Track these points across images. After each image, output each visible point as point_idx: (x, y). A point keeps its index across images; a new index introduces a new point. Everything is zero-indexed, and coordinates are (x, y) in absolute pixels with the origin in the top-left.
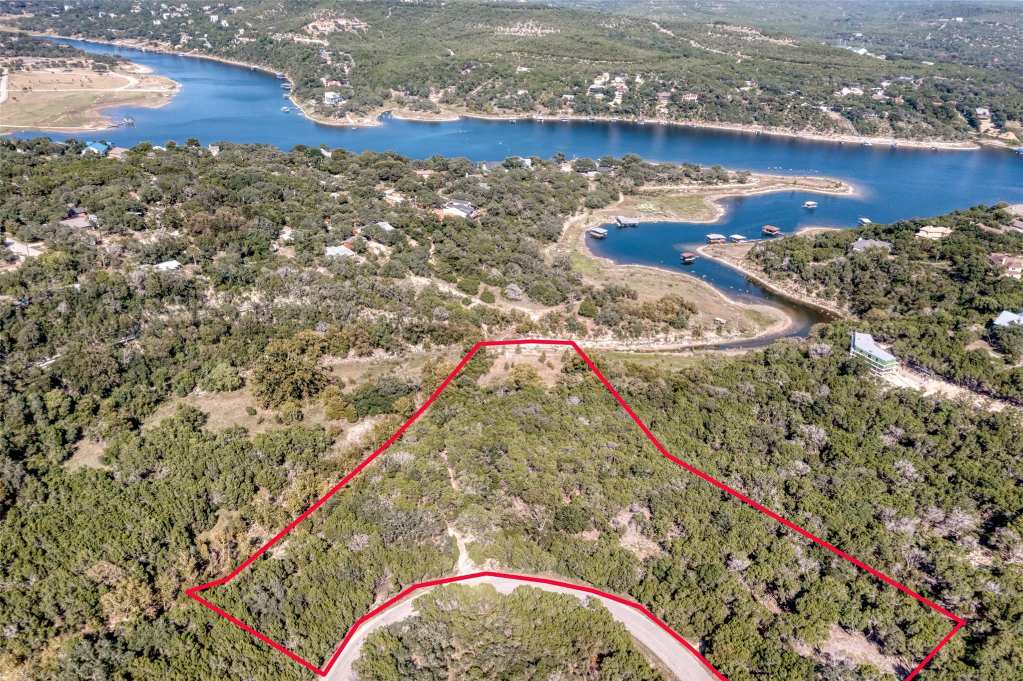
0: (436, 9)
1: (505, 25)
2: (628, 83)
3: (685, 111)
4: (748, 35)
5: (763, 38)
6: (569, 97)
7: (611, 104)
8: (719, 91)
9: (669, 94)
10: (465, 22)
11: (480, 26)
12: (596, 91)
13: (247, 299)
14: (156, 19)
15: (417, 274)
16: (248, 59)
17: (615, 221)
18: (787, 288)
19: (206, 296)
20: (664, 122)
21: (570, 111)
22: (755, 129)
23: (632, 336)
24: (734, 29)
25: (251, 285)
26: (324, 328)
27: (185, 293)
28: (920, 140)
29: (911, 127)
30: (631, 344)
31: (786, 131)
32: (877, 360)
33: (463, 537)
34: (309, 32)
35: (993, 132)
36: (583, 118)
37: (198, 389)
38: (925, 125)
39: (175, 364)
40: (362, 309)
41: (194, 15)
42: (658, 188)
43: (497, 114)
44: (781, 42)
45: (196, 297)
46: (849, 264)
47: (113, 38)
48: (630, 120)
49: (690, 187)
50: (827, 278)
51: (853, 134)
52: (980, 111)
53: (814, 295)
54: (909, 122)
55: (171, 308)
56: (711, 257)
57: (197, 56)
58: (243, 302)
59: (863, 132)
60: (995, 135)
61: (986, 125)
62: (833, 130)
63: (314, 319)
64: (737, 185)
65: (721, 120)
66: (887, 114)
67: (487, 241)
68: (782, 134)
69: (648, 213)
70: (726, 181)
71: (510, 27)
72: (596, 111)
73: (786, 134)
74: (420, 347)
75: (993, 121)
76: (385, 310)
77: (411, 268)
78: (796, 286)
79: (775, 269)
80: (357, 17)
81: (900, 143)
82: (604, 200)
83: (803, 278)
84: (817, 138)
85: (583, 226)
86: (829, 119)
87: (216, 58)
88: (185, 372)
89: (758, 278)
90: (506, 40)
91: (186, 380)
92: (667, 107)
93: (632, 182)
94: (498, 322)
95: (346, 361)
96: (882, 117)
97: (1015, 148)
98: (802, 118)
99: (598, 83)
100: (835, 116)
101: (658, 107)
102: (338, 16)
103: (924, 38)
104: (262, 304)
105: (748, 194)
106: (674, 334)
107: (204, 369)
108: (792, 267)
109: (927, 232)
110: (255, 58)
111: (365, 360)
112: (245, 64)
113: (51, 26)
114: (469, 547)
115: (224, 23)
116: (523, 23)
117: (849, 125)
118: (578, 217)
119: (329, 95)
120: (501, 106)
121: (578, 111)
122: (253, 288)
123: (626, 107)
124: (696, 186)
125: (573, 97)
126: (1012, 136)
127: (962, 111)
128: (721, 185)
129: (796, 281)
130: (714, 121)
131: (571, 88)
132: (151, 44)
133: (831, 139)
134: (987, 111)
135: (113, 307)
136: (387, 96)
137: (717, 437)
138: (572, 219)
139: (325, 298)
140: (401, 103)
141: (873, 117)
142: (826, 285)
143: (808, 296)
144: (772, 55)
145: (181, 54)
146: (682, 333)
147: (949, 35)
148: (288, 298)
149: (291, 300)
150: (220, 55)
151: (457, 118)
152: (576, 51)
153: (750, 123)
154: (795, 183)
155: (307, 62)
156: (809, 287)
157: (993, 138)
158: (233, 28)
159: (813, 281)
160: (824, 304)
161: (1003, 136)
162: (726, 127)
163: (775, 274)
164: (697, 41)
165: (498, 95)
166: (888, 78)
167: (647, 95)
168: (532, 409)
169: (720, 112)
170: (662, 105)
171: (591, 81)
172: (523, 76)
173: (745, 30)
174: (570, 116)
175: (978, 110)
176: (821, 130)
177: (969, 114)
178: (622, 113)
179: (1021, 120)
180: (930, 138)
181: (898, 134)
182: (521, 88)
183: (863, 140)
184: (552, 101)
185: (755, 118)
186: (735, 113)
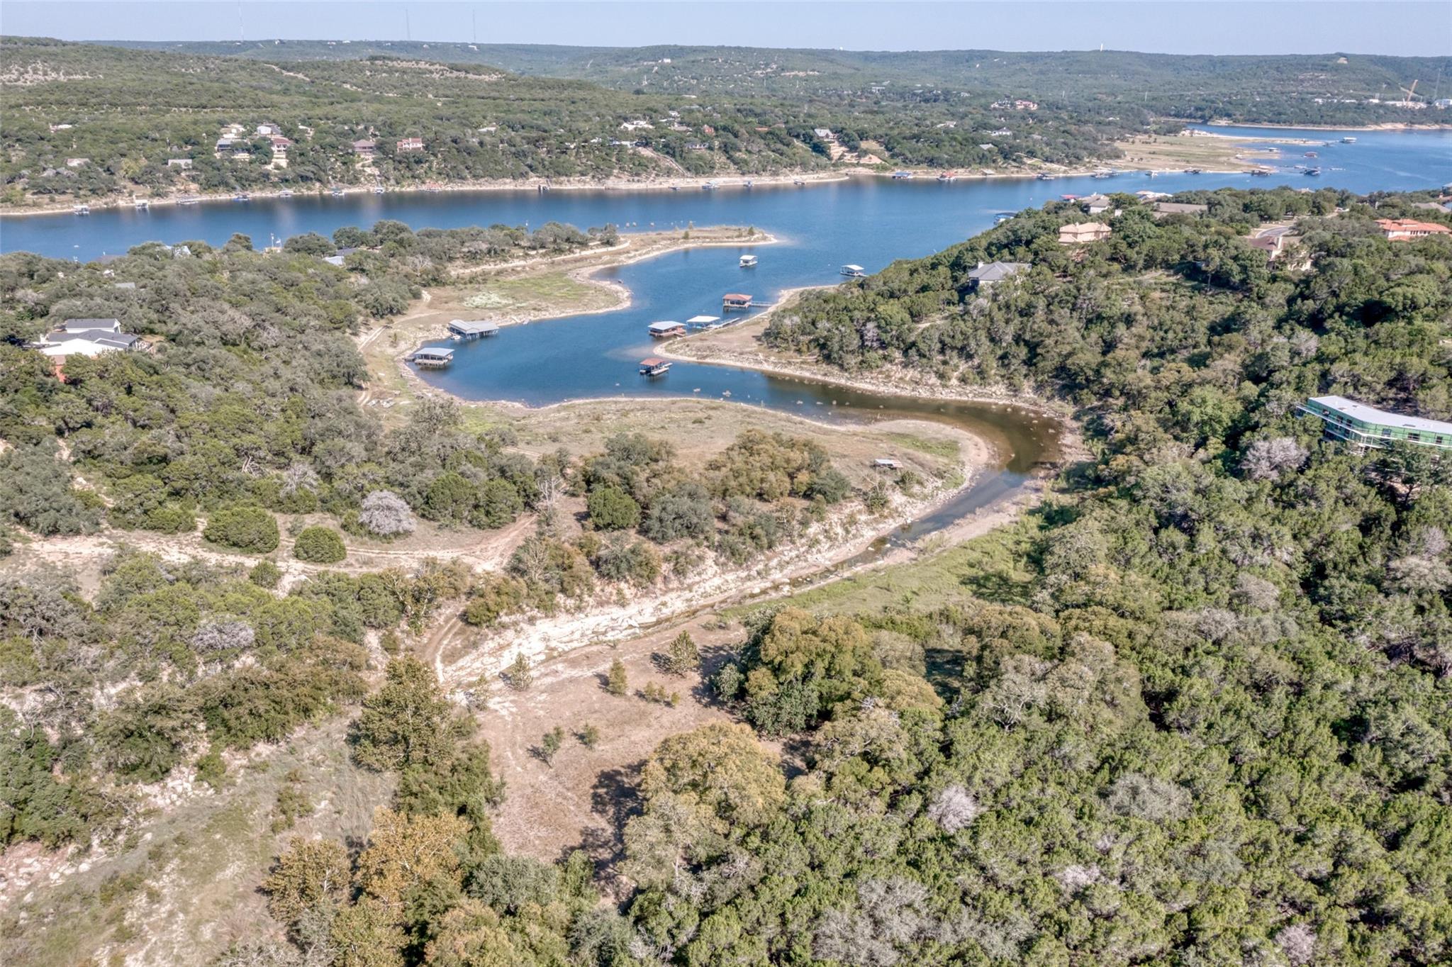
2: (287, 133)
3: (408, 167)
4: (431, 72)
5: (455, 74)
6: (181, 162)
7: (270, 167)
8: (454, 133)
9: (372, 142)
12: (234, 148)
15: (53, 531)
17: (447, 334)
20: (377, 189)
21: (194, 186)
22: (533, 183)
24: (405, 64)
28: (775, 174)
29: (755, 157)
30: (767, 569)
31: (585, 182)
35: (849, 157)
36: (223, 196)
38: (773, 155)
42: (475, 269)
43: (35, 205)
44: (486, 78)
46: (994, 309)
48: (314, 192)
51: (683, 176)
52: (821, 132)
54: (750, 152)
56: (694, 359)
59: (696, 170)
60: (854, 161)
61: (836, 150)
62: (653, 173)
65: (476, 177)
66: (717, 143)
68: (580, 186)
69: (500, 309)
70: (583, 244)
72: (245, 181)
73: (587, 187)
75: (843, 143)
78: (911, 374)
79: (852, 352)
81: (755, 181)
84: (635, 186)
85: (391, 350)
86: (641, 157)
89: (819, 377)
92: (375, 163)
93: (428, 264)
94: (404, 612)
96: (710, 148)
97: (888, 174)
98: (602, 161)
99: (231, 135)
100: (646, 152)
101: (358, 166)
105: (631, 262)
106: (833, 518)
108: (886, 337)
109: (1075, 234)
116: (24, 64)
117: (669, 162)
118: (369, 336)
120: (40, 190)
121: (208, 186)
123: (301, 170)
124: (538, 259)
125: (190, 161)
126: (876, 160)
127: (797, 136)
128: (578, 253)
129: (906, 366)
130: (463, 178)
131: (179, 147)
133: (658, 186)
134: (828, 131)
138: (363, 342)
141: (699, 150)
142: (970, 357)
143: (944, 386)
146: (846, 510)
152: (157, 95)
153: (524, 175)
154: (686, 237)
156: (940, 369)
157: (853, 165)
160: (983, 395)
161: (864, 160)
162: (487, 186)
163: (854, 361)
164: (353, 84)
165: (24, 172)
167: (333, 147)
169: (470, 164)
170: (365, 161)
171: (217, 135)
172: (66, 138)
173: (422, 65)
174: (197, 197)
175: (817, 131)
176: (638, 175)
177: (808, 139)
178: (295, 182)
179: (875, 138)
180: (786, 171)
181: (745, 169)
182: (72, 156)
183: (700, 182)
184: (149, 171)
185: (530, 167)
186: (496, 162)
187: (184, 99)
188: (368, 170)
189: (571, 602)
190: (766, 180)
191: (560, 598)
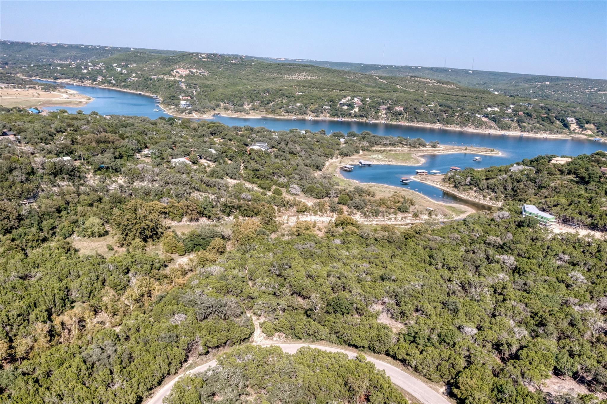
0: (249, 66)
1: (289, 75)
2: (362, 101)
3: (396, 116)
4: (430, 83)
5: (439, 84)
6: (327, 107)
7: (352, 111)
8: (416, 106)
9: (386, 107)
10: (266, 73)
11: (275, 75)
12: (343, 105)
13: (114, 181)
14: (84, 70)
15: (231, 178)
16: (136, 89)
17: (358, 163)
18: (471, 195)
19: (86, 178)
20: (383, 122)
21: (328, 115)
22: (438, 126)
23: (373, 216)
24: (422, 79)
25: (118, 174)
26: (166, 201)
27: (73, 173)
28: (537, 133)
29: (530, 126)
30: (373, 220)
31: (456, 127)
32: (542, 218)
33: (258, 319)
34: (174, 74)
35: (578, 130)
36: (336, 119)
37: (75, 236)
38: (538, 125)
39: (60, 217)
40: (193, 191)
41: (107, 68)
42: (383, 149)
43: (284, 116)
44: (449, 86)
45: (79, 177)
46: (509, 179)
47: (57, 79)
48: (364, 121)
49: (403, 149)
50: (496, 187)
51: (496, 129)
52: (569, 119)
53: (488, 199)
54: (529, 124)
55: (62, 183)
56: (419, 181)
57: (106, 87)
58: (112, 183)
59: (502, 128)
60: (580, 132)
61: (573, 126)
62: (484, 127)
63: (159, 196)
64: (431, 149)
65: (418, 121)
66: (515, 119)
67: (278, 163)
68: (454, 129)
69: (378, 160)
70: (424, 146)
71: (292, 75)
72: (344, 115)
73: (457, 129)
74: (231, 218)
75: (578, 124)
76: (209, 193)
77: (227, 175)
78: (476, 194)
79: (462, 185)
80: (203, 69)
81: (525, 134)
82: (351, 152)
83: (480, 189)
84: (475, 131)
85: (338, 164)
86: (482, 121)
87: (118, 89)
88: (66, 223)
89: (451, 191)
90: (290, 81)
91: (66, 228)
92: (386, 114)
93: (368, 144)
94: (284, 206)
95: (180, 224)
96: (513, 121)
97: (593, 139)
98: (466, 121)
99: (344, 100)
100: (485, 119)
101: (380, 114)
102: (191, 67)
103: (529, 91)
104: (125, 185)
105: (438, 154)
106: (401, 215)
107: (80, 222)
108: (472, 182)
109: (557, 161)
110: (141, 88)
111: (193, 223)
112: (134, 92)
113: (21, 72)
114: (261, 325)
115: (124, 71)
116: (301, 73)
117: (493, 124)
118: (334, 160)
119: (183, 102)
120: (287, 112)
121: (332, 115)
122: (120, 175)
123: (361, 113)
124: (406, 149)
125: (330, 107)
126: (589, 132)
127: (559, 120)
128: (421, 148)
129: (475, 192)
130: (413, 121)
131: (328, 103)
132: (79, 81)
133: (484, 132)
134: (573, 119)
135: (20, 178)
136: (218, 106)
137: (439, 262)
138: (331, 161)
139: (168, 184)
140: (226, 109)
141: (508, 121)
142: (496, 192)
143: (484, 199)
144: (444, 92)
145: (96, 86)
146: (406, 215)
147: (543, 90)
148: (144, 183)
149: (145, 184)
150: (120, 87)
151: (260, 117)
152: (331, 86)
153: (435, 123)
154: (466, 149)
155: (171, 88)
156: (485, 194)
157: (579, 133)
158: (129, 74)
159: (487, 191)
160: (495, 204)
161: (584, 132)
162: (421, 125)
163: (461, 188)
164: (400, 85)
165: (285, 106)
166: (513, 104)
167: (374, 107)
168: (308, 246)
169: (417, 117)
170: (383, 112)
171: (340, 100)
172: (299, 97)
173: (428, 80)
174: (328, 118)
175: (568, 118)
176: (478, 127)
177: (563, 121)
178: (358, 117)
179: (594, 124)
180: (542, 132)
181: (523, 129)
182: (298, 103)
183: (503, 132)
184: (317, 109)
185: (438, 120)
186: (426, 117)
187: (338, 88)
188: (383, 115)
189: (321, 214)
190: (531, 135)
191: (319, 213)
